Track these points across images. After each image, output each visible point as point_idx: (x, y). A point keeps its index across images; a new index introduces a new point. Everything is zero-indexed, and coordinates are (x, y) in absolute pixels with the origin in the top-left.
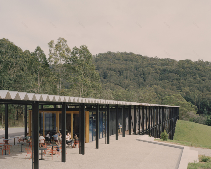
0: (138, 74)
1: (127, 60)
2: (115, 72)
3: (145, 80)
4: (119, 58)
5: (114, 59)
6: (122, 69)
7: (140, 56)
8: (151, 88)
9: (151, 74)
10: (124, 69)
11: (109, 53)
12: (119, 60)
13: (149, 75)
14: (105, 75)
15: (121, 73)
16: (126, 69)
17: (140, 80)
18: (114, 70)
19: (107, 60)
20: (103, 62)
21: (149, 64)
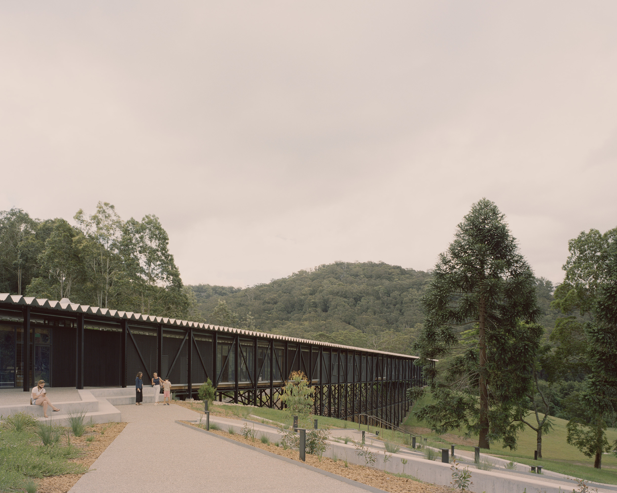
0: (391, 304)
1: (371, 277)
2: (345, 299)
3: (403, 314)
4: (358, 272)
5: (348, 274)
6: (360, 293)
7: (399, 268)
8: (412, 329)
9: (416, 302)
10: (364, 292)
11: (339, 265)
12: (357, 276)
13: (412, 305)
14: (325, 305)
15: (357, 299)
16: (368, 294)
17: (393, 315)
18: (344, 296)
19: (334, 277)
20: (325, 280)
21: (414, 284)
